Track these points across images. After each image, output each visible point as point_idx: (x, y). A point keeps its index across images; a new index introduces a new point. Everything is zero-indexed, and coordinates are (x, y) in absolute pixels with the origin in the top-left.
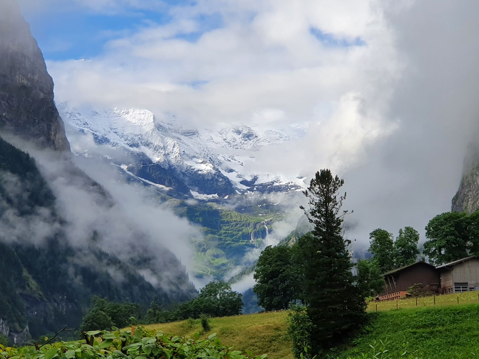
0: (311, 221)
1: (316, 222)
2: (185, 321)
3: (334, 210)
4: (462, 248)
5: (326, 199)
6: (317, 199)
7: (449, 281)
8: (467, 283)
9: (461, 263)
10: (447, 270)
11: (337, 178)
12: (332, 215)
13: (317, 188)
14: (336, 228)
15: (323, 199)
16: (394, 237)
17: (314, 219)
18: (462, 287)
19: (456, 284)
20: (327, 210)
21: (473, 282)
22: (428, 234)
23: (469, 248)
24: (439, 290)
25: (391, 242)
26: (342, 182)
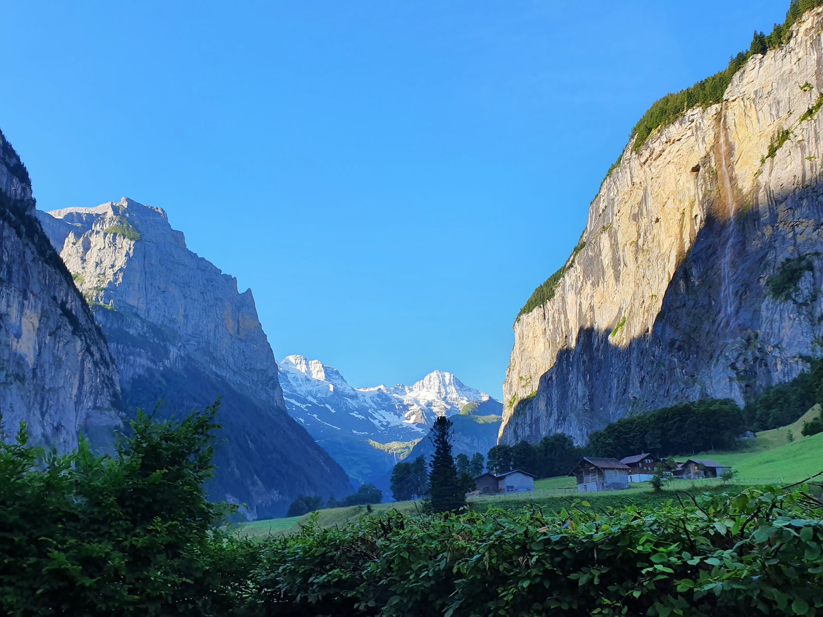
0: (434, 446)
1: (438, 447)
2: (357, 506)
3: (448, 440)
4: (508, 466)
5: (443, 433)
6: (438, 433)
7: (502, 485)
8: (513, 487)
9: (510, 474)
10: (503, 478)
11: (449, 421)
12: (446, 443)
13: (438, 427)
14: (449, 450)
15: (441, 433)
16: (470, 459)
17: (436, 445)
18: (511, 488)
19: (507, 487)
20: (443, 440)
21: (517, 486)
22: (489, 457)
23: (511, 465)
24: (498, 491)
25: (468, 461)
26: (452, 423)
